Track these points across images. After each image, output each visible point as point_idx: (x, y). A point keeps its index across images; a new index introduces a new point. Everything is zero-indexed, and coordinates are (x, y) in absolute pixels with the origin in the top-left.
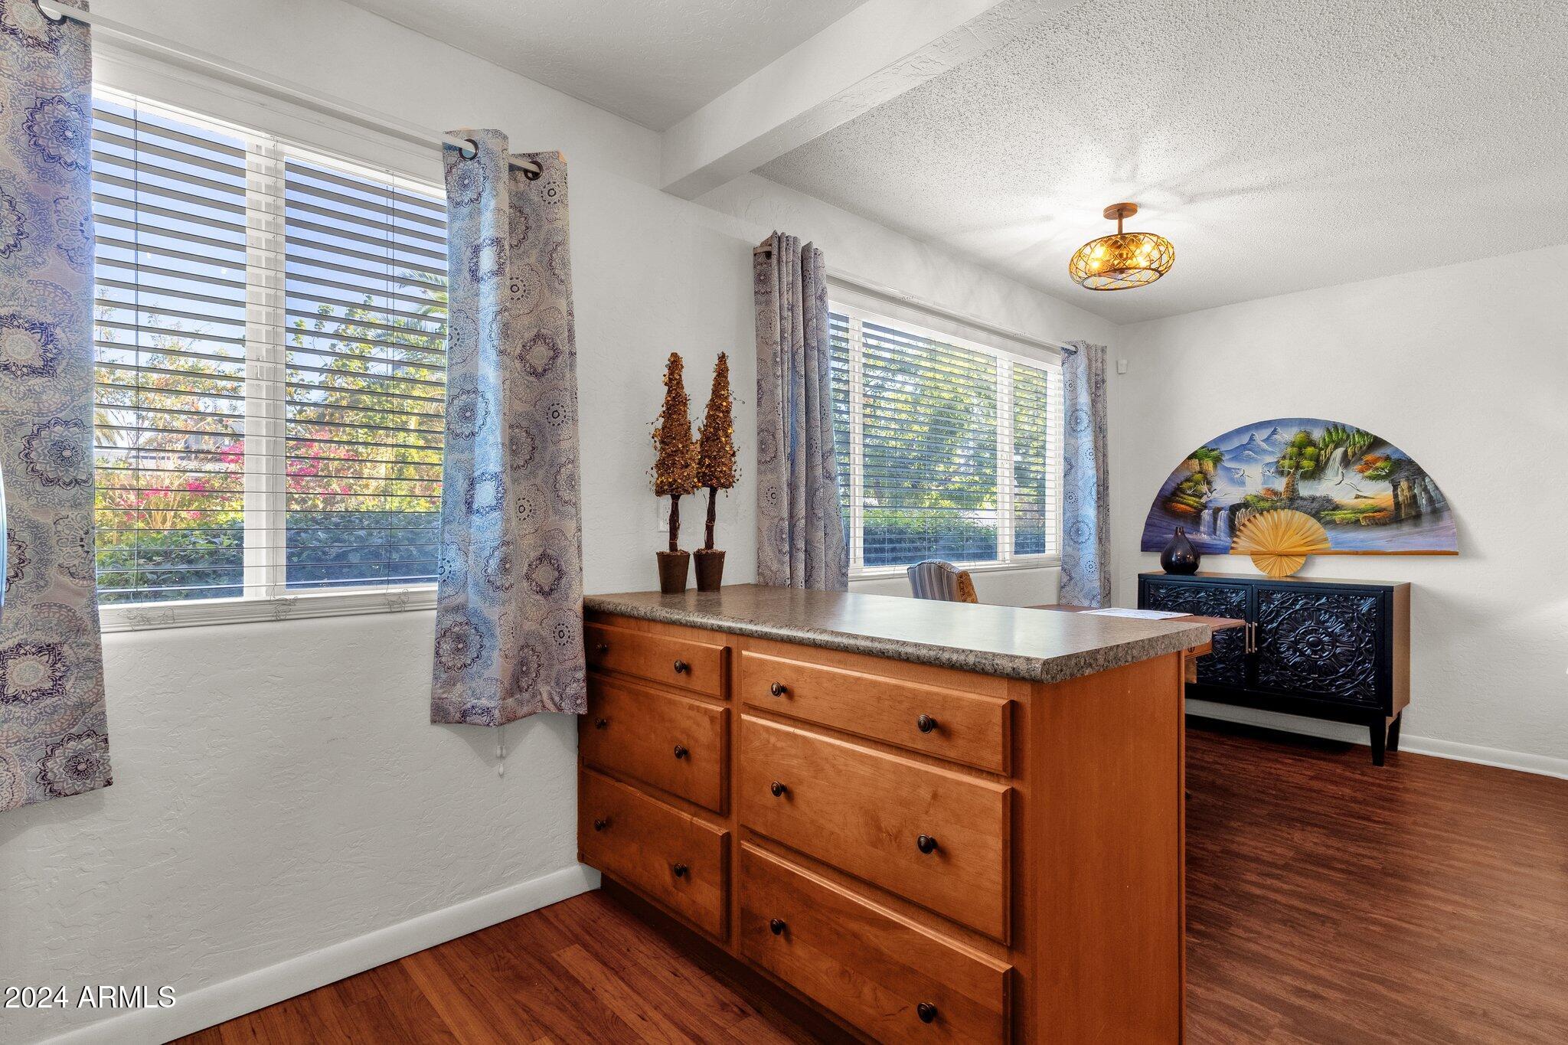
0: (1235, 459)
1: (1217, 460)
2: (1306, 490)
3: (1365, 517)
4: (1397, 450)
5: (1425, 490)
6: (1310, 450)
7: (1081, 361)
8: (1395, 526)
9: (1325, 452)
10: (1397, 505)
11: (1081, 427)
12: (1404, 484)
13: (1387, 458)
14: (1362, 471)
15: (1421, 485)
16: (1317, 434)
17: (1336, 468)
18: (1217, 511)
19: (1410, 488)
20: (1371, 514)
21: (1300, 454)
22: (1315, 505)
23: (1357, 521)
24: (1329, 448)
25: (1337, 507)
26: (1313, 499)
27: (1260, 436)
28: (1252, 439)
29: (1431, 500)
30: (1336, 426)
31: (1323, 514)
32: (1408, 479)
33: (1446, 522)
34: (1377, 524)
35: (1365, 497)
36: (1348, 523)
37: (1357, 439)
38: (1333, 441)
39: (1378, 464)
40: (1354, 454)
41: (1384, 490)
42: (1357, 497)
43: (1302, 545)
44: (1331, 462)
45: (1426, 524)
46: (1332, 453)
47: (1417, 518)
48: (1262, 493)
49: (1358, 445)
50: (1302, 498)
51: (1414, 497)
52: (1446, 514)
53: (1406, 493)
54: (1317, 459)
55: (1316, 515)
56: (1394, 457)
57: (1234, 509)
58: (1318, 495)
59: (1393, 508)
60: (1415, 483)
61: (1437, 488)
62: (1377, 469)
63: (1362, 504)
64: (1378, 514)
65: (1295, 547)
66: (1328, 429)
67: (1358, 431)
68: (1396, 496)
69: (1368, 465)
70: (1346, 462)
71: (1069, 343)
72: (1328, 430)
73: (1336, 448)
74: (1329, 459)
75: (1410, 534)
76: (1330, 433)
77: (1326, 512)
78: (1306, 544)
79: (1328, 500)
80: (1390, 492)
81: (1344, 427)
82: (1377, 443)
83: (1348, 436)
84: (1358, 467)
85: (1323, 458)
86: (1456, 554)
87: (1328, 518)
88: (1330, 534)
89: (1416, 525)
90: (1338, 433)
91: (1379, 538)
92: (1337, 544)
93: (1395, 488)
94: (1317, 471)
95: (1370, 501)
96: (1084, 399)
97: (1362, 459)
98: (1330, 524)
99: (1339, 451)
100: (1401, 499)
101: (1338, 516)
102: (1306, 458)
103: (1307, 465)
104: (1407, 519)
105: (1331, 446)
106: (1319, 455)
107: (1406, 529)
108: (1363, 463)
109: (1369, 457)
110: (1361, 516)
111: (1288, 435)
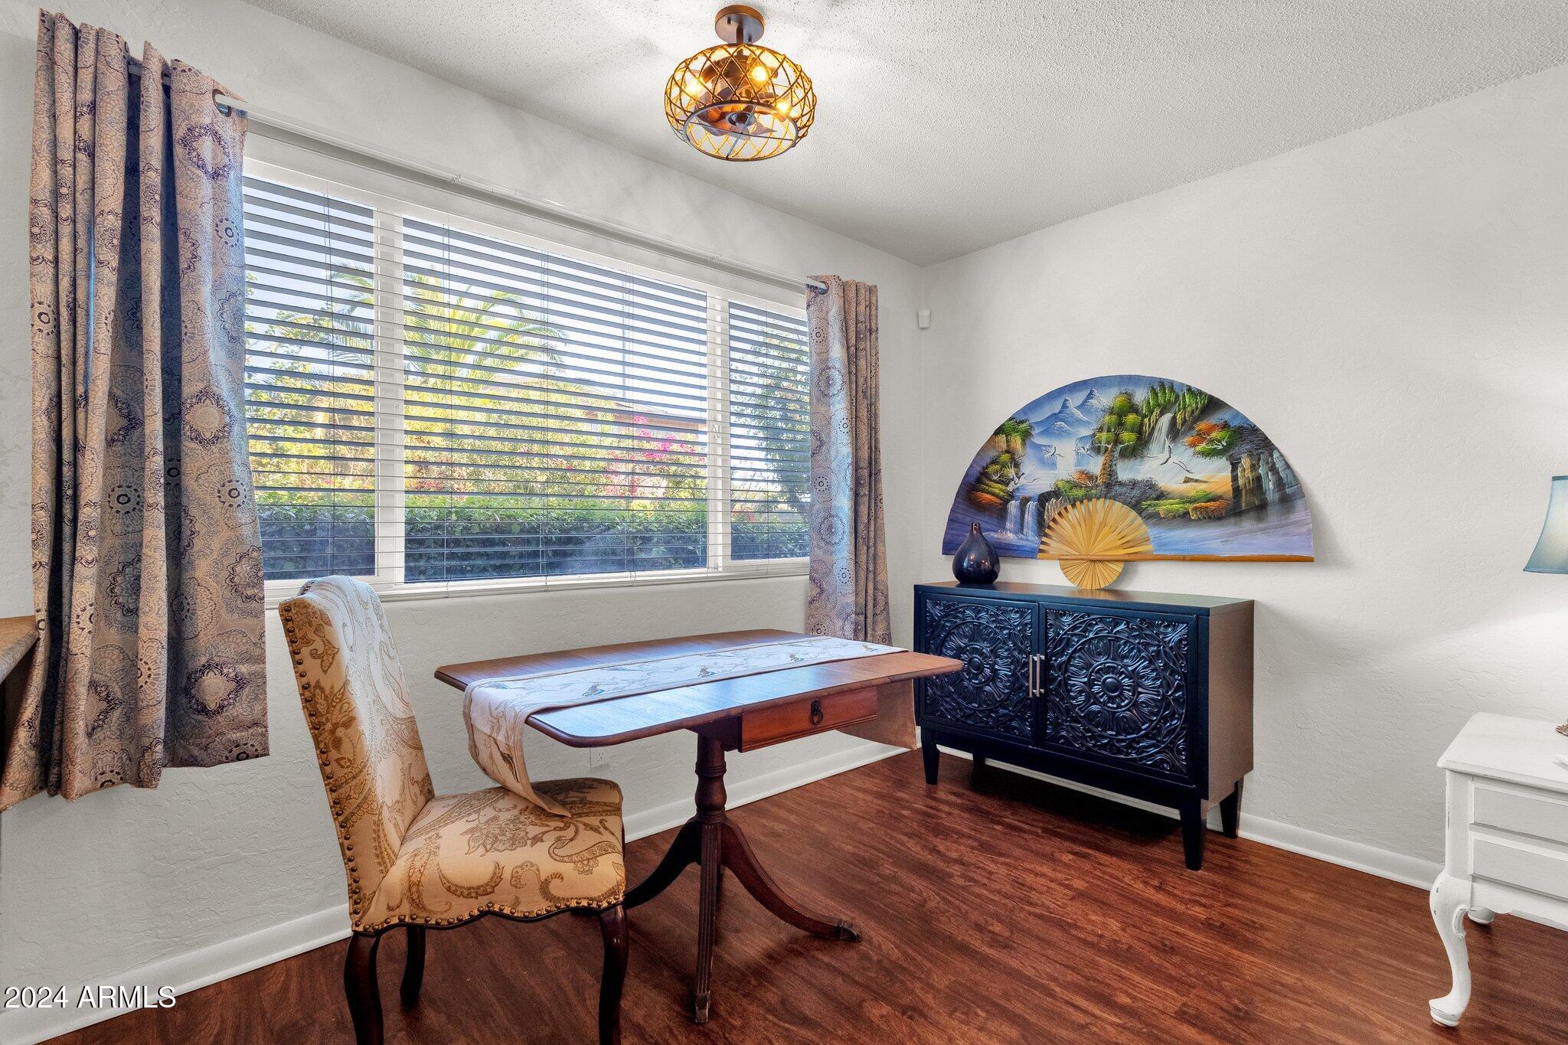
0: (1046, 433)
1: (1026, 435)
2: (1126, 472)
3: (1195, 509)
4: (1238, 414)
5: (1273, 469)
6: (1131, 418)
7: (833, 304)
8: (1233, 520)
9: (1150, 420)
10: (1237, 490)
11: (834, 390)
12: (1246, 462)
13: (1225, 426)
14: (1193, 445)
15: (1267, 463)
16: (1141, 396)
17: (1162, 442)
18: (1025, 501)
19: (1254, 467)
20: (1203, 504)
21: (1120, 424)
22: (1136, 492)
23: (1186, 514)
24: (1154, 414)
25: (1162, 496)
26: (1134, 484)
27: (1075, 400)
28: (1064, 406)
29: (1280, 484)
30: (1162, 383)
31: (1145, 504)
32: (1251, 455)
33: (1299, 515)
34: (1210, 517)
35: (1196, 481)
36: (1174, 517)
37: (1187, 400)
38: (1159, 405)
39: (1214, 435)
40: (1184, 421)
41: (1220, 470)
42: (1187, 480)
43: (1116, 548)
44: (1156, 433)
45: (1273, 517)
46: (1157, 420)
47: (1261, 508)
48: (1075, 477)
49: (1189, 409)
50: (1121, 484)
51: (1258, 479)
52: (1299, 503)
53: (1249, 474)
54: (1139, 430)
55: (1136, 506)
56: (1234, 423)
57: (1043, 499)
58: (1139, 478)
59: (1231, 495)
60: (1259, 459)
61: (1288, 466)
62: (1212, 441)
63: (1193, 490)
64: (1212, 503)
65: (1110, 549)
66: (1153, 388)
67: (1189, 389)
68: (1235, 478)
69: (1201, 436)
70: (1174, 433)
71: (816, 278)
72: (1153, 390)
73: (1162, 414)
74: (1153, 428)
75: (1251, 532)
76: (1156, 394)
77: (1149, 502)
78: (1124, 546)
79: (1151, 485)
80: (1227, 474)
81: (1172, 383)
82: (1213, 405)
83: (1177, 397)
84: (1188, 439)
85: (1146, 429)
86: (1310, 560)
87: (1151, 510)
88: (1152, 532)
89: (1260, 519)
90: (1165, 393)
91: (1211, 537)
92: (1161, 545)
93: (1234, 466)
94: (1138, 448)
95: (1202, 487)
96: (837, 353)
97: (1194, 428)
98: (1153, 518)
99: (1168, 417)
100: (1241, 482)
101: (1164, 507)
102: (1126, 430)
103: (1128, 437)
104: (1248, 511)
105: (1157, 411)
106: (1142, 424)
107: (1247, 524)
108: (1194, 433)
109: (1202, 425)
110: (1190, 507)
111: (1107, 399)
